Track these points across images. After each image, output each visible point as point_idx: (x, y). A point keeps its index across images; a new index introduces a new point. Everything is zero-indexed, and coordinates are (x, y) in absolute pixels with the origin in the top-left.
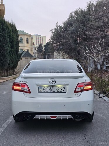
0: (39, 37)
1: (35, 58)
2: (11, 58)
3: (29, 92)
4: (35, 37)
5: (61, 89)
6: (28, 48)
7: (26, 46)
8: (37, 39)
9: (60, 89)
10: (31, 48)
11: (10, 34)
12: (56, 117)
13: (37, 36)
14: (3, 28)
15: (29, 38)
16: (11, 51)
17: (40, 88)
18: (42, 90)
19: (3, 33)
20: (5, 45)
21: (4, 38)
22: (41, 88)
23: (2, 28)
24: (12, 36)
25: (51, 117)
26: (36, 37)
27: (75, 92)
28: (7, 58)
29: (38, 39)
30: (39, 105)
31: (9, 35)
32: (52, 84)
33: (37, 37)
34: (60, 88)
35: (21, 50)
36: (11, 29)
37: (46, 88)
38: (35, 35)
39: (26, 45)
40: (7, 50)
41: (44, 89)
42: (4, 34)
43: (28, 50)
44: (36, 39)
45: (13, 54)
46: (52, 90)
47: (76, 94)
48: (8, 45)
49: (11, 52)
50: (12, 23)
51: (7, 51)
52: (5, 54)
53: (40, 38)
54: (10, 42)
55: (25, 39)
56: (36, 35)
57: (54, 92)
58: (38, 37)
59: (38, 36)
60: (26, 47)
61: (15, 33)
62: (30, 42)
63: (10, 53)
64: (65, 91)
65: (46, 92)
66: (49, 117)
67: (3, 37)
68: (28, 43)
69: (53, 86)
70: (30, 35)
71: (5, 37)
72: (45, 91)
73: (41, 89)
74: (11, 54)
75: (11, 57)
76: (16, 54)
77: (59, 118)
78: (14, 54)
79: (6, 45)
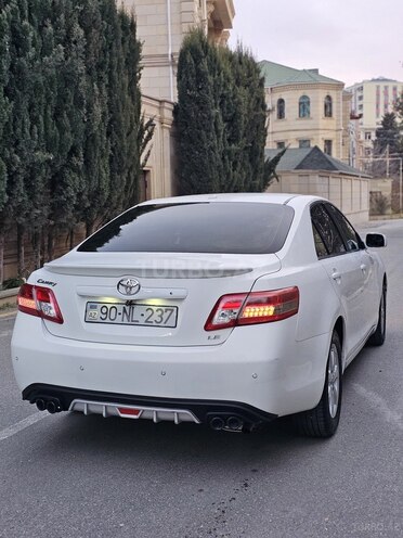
0: (391, 86)
1: (341, 174)
2: (228, 177)
3: (59, 320)
4: (375, 89)
5: (160, 312)
6: (328, 136)
7: (321, 127)
8: (382, 95)
9: (157, 314)
10: (341, 133)
11: (225, 92)
12: (136, 412)
13: (382, 85)
14: (198, 70)
15: (333, 94)
16: (229, 152)
17: (91, 307)
18: (97, 314)
19: (199, 90)
20: (204, 133)
21: (202, 108)
22: (95, 307)
23: (193, 70)
24: (234, 97)
25: (123, 411)
26: (378, 87)
27: (209, 326)
28: (209, 180)
29: (386, 94)
30: (81, 365)
31: (223, 96)
32: (129, 294)
33: (382, 89)
34: (155, 309)
35: (305, 141)
36: (229, 71)
37: (109, 306)
38: (373, 80)
39: (323, 122)
40: (212, 149)
41: (104, 310)
42: (203, 92)
43: (328, 143)
44: (378, 95)
45: (235, 164)
46: (128, 317)
47: (213, 334)
48: (217, 132)
49: (226, 157)
50: (239, 48)
51: (210, 154)
52: (202, 163)
53: (395, 89)
54: (225, 121)
55: (317, 101)
56: (378, 80)
57: (135, 324)
58: (386, 87)
59: (386, 84)
60: (320, 132)
61: (246, 86)
62: (338, 112)
63: (223, 159)
64: (171, 322)
65: (108, 320)
66: (114, 408)
67: (198, 103)
68: (328, 114)
69: (130, 303)
70: (340, 85)
71: (205, 102)
72: (107, 316)
73: (92, 311)
74: (229, 165)
75: (228, 174)
76: (251, 161)
77: (146, 415)
78: (243, 164)
79: (208, 131)
